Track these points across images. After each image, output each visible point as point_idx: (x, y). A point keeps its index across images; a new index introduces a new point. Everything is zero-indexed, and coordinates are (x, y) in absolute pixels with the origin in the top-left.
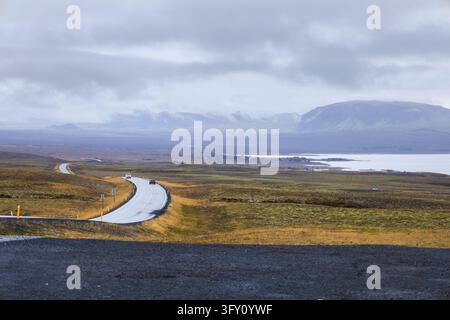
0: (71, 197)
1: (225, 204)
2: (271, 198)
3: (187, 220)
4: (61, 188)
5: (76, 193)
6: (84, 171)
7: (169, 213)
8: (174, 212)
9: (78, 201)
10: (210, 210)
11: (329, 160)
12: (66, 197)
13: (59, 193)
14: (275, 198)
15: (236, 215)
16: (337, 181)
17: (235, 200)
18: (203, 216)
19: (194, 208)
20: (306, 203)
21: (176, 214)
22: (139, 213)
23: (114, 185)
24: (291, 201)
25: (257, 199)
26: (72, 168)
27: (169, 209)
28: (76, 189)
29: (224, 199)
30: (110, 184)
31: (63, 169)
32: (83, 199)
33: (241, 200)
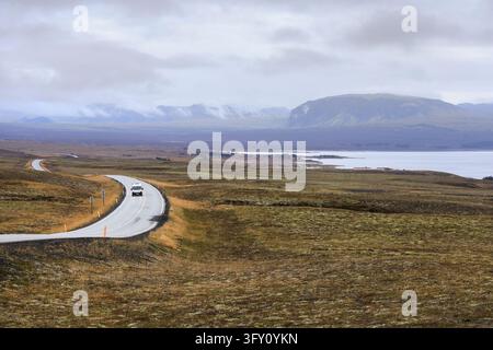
0: (50, 199)
1: (231, 207)
2: (281, 200)
3: (194, 228)
4: (38, 188)
5: (55, 194)
6: (59, 168)
7: (172, 219)
8: (178, 218)
9: (58, 203)
10: (217, 215)
11: (320, 157)
12: (44, 198)
13: (36, 194)
14: (286, 200)
15: (249, 222)
16: (336, 181)
17: (241, 203)
18: (211, 222)
19: (197, 212)
20: (323, 206)
21: (181, 221)
22: (137, 220)
23: (98, 185)
24: (306, 204)
25: (266, 201)
26: (45, 165)
27: (171, 214)
28: (56, 189)
29: (228, 202)
30: (94, 183)
31: (36, 165)
32: (65, 201)
33: (248, 203)
